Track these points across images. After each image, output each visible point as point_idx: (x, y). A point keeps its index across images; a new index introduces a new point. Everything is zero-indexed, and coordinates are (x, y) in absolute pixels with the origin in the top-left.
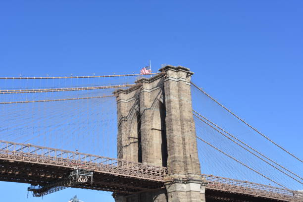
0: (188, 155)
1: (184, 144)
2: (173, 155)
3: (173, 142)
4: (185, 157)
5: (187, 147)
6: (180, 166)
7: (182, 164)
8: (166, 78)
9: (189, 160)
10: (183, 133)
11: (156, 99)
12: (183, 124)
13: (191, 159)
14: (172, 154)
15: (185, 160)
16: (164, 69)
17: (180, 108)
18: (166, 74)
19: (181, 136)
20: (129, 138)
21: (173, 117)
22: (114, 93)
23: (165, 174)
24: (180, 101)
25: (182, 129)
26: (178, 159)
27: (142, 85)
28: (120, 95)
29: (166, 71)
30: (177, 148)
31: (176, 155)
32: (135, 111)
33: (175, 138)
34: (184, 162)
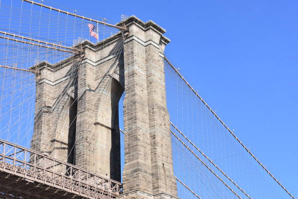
0: (160, 164)
1: (154, 145)
2: (135, 161)
3: (136, 139)
4: (156, 167)
5: (159, 150)
6: (146, 181)
7: (150, 178)
8: (127, 37)
9: (162, 171)
10: (152, 126)
11: (105, 75)
12: (153, 113)
13: (165, 171)
14: (133, 160)
15: (154, 171)
16: (126, 23)
17: (148, 87)
18: (128, 31)
19: (149, 131)
20: (53, 141)
21: (137, 98)
22: (33, 68)
23: (117, 193)
24: (148, 76)
25: (151, 119)
26: (143, 168)
27: (84, 53)
28: (42, 72)
29: (128, 27)
30: (142, 150)
31: (140, 160)
32: (67, 97)
33: (140, 132)
34: (152, 175)
